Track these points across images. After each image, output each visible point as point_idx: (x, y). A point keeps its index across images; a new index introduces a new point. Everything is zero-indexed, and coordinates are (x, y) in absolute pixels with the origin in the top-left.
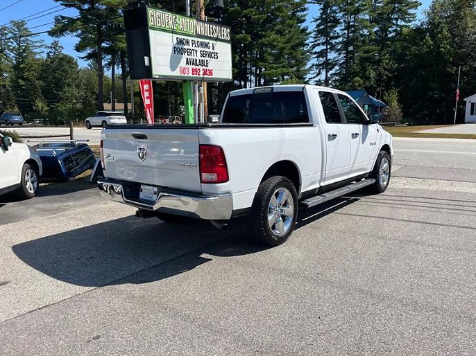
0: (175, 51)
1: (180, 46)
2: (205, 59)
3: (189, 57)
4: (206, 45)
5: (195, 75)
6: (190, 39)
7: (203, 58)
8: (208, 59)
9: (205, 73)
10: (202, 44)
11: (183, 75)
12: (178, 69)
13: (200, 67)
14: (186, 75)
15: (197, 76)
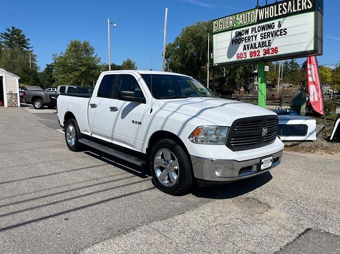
0: (233, 43)
1: (238, 38)
2: (267, 40)
3: (246, 44)
4: (270, 27)
5: (253, 57)
6: (250, 28)
7: (264, 40)
8: (271, 38)
9: (266, 53)
10: (263, 28)
11: (240, 59)
12: (236, 55)
13: (260, 49)
14: (243, 59)
15: (256, 57)
